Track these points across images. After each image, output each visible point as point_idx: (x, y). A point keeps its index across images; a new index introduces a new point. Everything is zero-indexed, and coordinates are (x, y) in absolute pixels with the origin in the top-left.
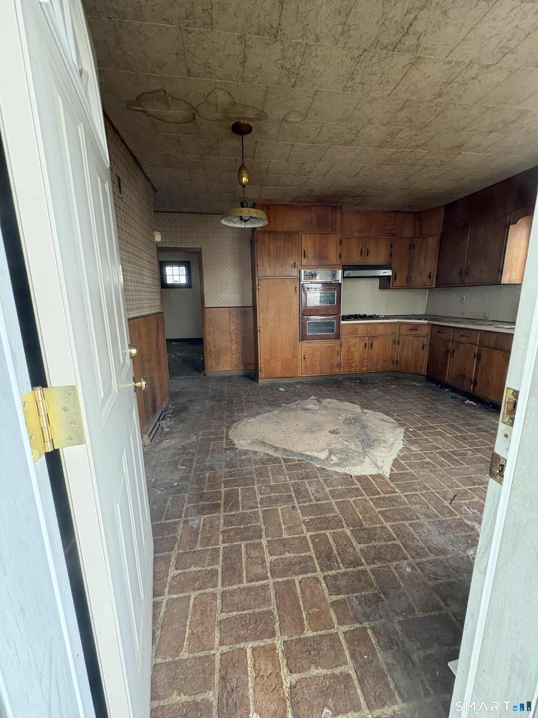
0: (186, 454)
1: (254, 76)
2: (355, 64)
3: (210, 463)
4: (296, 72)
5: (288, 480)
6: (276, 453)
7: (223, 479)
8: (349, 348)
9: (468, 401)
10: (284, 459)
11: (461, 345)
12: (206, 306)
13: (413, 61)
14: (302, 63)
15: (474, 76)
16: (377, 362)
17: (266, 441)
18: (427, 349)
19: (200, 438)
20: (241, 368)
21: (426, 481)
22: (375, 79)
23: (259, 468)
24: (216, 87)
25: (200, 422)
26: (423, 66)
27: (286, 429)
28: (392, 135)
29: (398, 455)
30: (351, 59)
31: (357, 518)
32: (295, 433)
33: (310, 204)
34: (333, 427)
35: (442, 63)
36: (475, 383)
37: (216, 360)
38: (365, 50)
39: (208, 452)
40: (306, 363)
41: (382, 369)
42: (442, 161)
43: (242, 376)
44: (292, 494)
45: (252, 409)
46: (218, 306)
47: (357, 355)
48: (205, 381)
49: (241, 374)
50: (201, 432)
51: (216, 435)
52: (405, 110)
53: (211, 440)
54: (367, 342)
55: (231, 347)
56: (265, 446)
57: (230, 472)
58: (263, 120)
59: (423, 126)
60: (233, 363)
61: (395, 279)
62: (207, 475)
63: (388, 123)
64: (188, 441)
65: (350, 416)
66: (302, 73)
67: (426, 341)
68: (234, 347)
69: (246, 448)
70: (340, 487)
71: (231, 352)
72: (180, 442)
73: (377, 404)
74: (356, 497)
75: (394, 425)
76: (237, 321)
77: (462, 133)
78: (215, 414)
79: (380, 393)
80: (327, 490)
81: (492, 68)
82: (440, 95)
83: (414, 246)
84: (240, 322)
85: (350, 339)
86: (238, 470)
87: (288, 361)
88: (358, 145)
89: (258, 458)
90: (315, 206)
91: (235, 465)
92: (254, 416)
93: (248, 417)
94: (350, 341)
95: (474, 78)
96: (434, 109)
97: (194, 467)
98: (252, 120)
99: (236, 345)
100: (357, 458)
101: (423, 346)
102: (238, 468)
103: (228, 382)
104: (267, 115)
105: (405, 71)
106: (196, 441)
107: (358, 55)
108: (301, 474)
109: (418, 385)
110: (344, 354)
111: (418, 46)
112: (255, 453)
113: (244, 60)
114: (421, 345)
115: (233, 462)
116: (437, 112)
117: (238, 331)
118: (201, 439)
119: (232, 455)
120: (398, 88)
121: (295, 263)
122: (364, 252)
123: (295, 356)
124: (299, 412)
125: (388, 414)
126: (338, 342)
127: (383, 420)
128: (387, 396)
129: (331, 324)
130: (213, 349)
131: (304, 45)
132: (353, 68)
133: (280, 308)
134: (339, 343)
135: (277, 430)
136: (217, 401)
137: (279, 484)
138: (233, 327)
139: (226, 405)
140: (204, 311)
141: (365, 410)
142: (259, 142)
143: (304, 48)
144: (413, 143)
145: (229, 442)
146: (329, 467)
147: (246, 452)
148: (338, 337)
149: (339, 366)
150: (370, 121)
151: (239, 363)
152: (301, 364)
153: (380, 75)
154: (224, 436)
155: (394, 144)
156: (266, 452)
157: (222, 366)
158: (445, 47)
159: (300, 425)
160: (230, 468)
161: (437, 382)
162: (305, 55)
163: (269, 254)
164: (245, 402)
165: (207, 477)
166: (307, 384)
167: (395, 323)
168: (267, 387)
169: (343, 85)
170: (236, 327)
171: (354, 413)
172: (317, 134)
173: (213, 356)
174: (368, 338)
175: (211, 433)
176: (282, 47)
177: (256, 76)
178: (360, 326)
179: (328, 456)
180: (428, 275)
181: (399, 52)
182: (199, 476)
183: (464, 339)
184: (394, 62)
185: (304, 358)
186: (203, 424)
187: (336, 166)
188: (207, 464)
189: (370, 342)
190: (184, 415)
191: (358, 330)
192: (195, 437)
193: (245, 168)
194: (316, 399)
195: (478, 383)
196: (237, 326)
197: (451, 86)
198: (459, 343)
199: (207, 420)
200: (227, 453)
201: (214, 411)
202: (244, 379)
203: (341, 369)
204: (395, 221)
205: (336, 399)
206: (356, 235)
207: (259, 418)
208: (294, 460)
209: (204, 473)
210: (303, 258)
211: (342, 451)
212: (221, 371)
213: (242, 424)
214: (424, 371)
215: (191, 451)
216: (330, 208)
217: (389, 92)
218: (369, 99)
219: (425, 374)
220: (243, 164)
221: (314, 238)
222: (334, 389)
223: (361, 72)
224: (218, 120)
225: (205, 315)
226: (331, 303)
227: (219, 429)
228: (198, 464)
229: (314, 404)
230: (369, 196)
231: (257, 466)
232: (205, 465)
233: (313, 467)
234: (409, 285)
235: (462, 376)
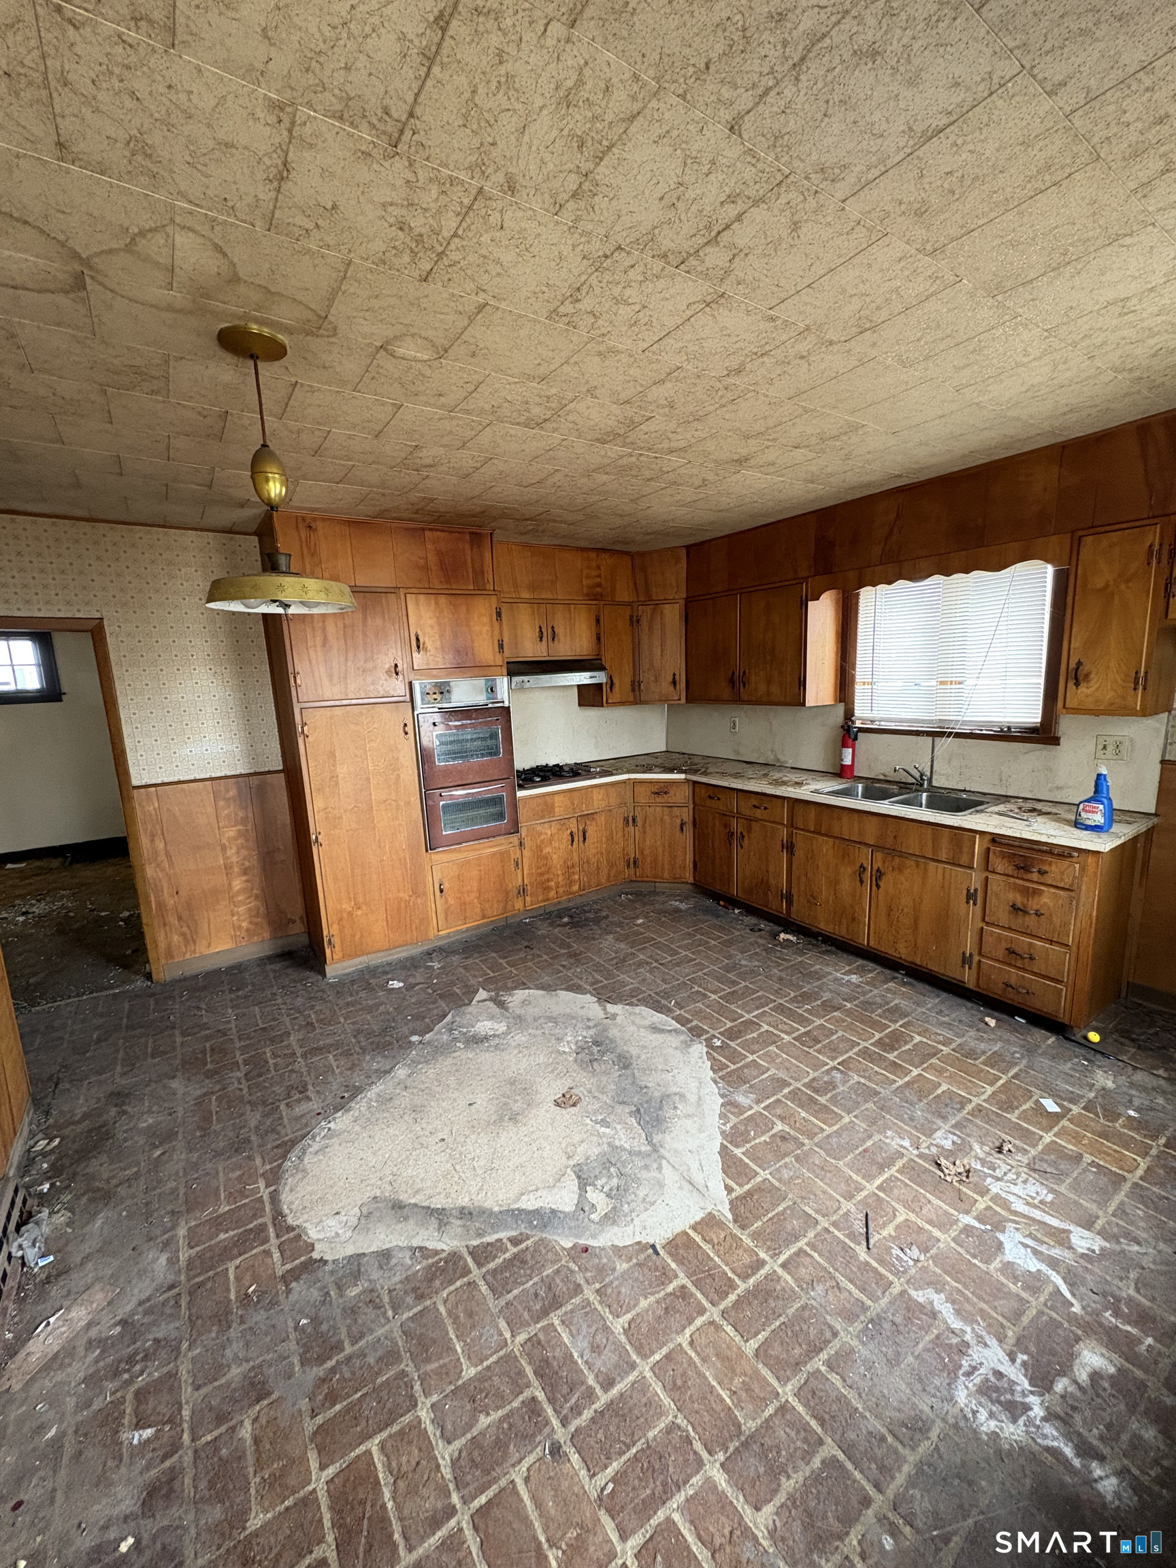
0: (145, 1358)
1: (310, 226)
2: (589, 271)
3: (246, 1366)
4: (440, 249)
5: (508, 1335)
6: (445, 1238)
7: (310, 1426)
8: (540, 848)
9: (782, 936)
10: (473, 1252)
11: (754, 824)
12: (135, 782)
13: (708, 299)
14: (460, 232)
15: (805, 354)
16: (598, 868)
17: (403, 1197)
18: (689, 829)
19: (183, 1256)
20: (267, 935)
21: (803, 1198)
22: (624, 311)
23: (411, 1319)
24: (172, 221)
25: (171, 1184)
26: (726, 312)
27: (447, 1130)
28: (632, 425)
29: (723, 1133)
30: (584, 258)
31: (718, 1408)
32: (473, 1137)
33: (422, 525)
34: (558, 1083)
35: (759, 317)
36: (789, 898)
37: (185, 929)
38: (619, 248)
39: (228, 1312)
40: (447, 901)
41: (608, 880)
42: (704, 480)
43: (271, 959)
44: (537, 1394)
45: (330, 1079)
46: (175, 779)
47: (556, 860)
48: (152, 1001)
49: (268, 953)
50: (182, 1232)
51: (238, 1223)
52: (669, 385)
53: (226, 1253)
54: (575, 830)
55: (230, 884)
56: (406, 1219)
57: (323, 1380)
58: (322, 336)
59: (691, 418)
60: (240, 927)
61: (611, 689)
62: (246, 1432)
63: (627, 402)
64: (141, 1289)
65: (584, 1033)
66: (455, 256)
67: (686, 815)
68: (238, 884)
69: (350, 1250)
70: (643, 1304)
71: (231, 898)
72: (109, 1303)
73: (628, 980)
74: (690, 1324)
75: (682, 1038)
76: (241, 814)
77: (752, 442)
78: (217, 1134)
79: (622, 946)
80: (618, 1325)
81: (836, 348)
82: (738, 371)
83: (638, 621)
84: (251, 815)
85: (539, 828)
86: (349, 1359)
87: (403, 905)
88: (555, 430)
89: (397, 1278)
90: (431, 530)
91: (334, 1340)
92: (341, 1105)
93: (326, 1113)
94: (541, 834)
95: (802, 357)
96: (720, 393)
97: (186, 1413)
98: (289, 331)
99: (244, 878)
100: (644, 1175)
101: (682, 825)
102: (348, 1349)
103: (231, 991)
104: (335, 329)
105: (689, 313)
106: (171, 1278)
107: (601, 253)
108: (536, 1295)
109: (683, 906)
110: (530, 865)
111: (728, 272)
112: (385, 1256)
113: (280, 173)
114: (678, 822)
115: (324, 1327)
116: (724, 401)
117: (247, 840)
118: (190, 1261)
119: (315, 1294)
120: (664, 342)
121: (396, 666)
122: (547, 634)
123: (417, 890)
124: (464, 1055)
125: (659, 1008)
126: (514, 839)
127: (655, 1029)
128: (639, 950)
129: (497, 801)
130: (171, 902)
131: (474, 192)
132: (583, 278)
133: (368, 779)
134: (516, 842)
135: (423, 1140)
136: (209, 1075)
137: (488, 1368)
138: (231, 832)
139: (244, 1086)
140: (131, 798)
141: (611, 1008)
142: (302, 385)
143: (472, 198)
144: (665, 445)
145: (290, 1240)
146: (594, 1236)
147: (355, 1266)
148: (515, 829)
149: (522, 891)
150: (591, 392)
151: (257, 924)
152: (435, 906)
153: (637, 308)
154: (267, 1219)
155: (628, 441)
156: (415, 1243)
157: (205, 942)
158: (776, 289)
159: (479, 1101)
160: (321, 1360)
161: (716, 897)
162: (471, 214)
163: (324, 645)
164: (304, 1055)
165: (249, 1441)
166: (454, 952)
167: (624, 782)
168: (353, 982)
169: (552, 307)
170: (239, 831)
171: (591, 1024)
172: (465, 394)
173: (172, 919)
174: (574, 821)
175: (218, 1223)
176: (412, 178)
177: (317, 226)
178: (556, 797)
179: (580, 1195)
180: (671, 679)
181: (688, 272)
182: (217, 1450)
183: (758, 813)
184: (672, 291)
185: (441, 891)
186: (182, 1191)
187: (496, 461)
188: (235, 1372)
189: (581, 828)
190: (101, 1167)
191: (553, 806)
192: (163, 1260)
193: (272, 454)
194: (491, 999)
195: (795, 898)
196: (241, 827)
197: (761, 360)
198: (750, 820)
199: (195, 1166)
200: (293, 1297)
201: (207, 1119)
202: (277, 967)
203: (528, 899)
204: (598, 568)
205: (538, 988)
206: (525, 595)
207: (360, 1106)
208: (498, 1246)
209: (233, 1429)
210: (415, 654)
211: (607, 1163)
212: (204, 957)
213: (316, 1147)
214: (689, 876)
215: (160, 1335)
216: (467, 537)
217: (646, 345)
218: (602, 348)
219: (691, 880)
220: (264, 446)
221: (437, 603)
222: (522, 955)
223: (598, 291)
224: (170, 308)
225: (134, 808)
226: (490, 754)
227: (242, 1194)
228: (204, 1391)
229: (492, 1018)
230: (555, 521)
231: (405, 1316)
232: (228, 1384)
233: (557, 1254)
234: (636, 696)
235: (764, 885)
